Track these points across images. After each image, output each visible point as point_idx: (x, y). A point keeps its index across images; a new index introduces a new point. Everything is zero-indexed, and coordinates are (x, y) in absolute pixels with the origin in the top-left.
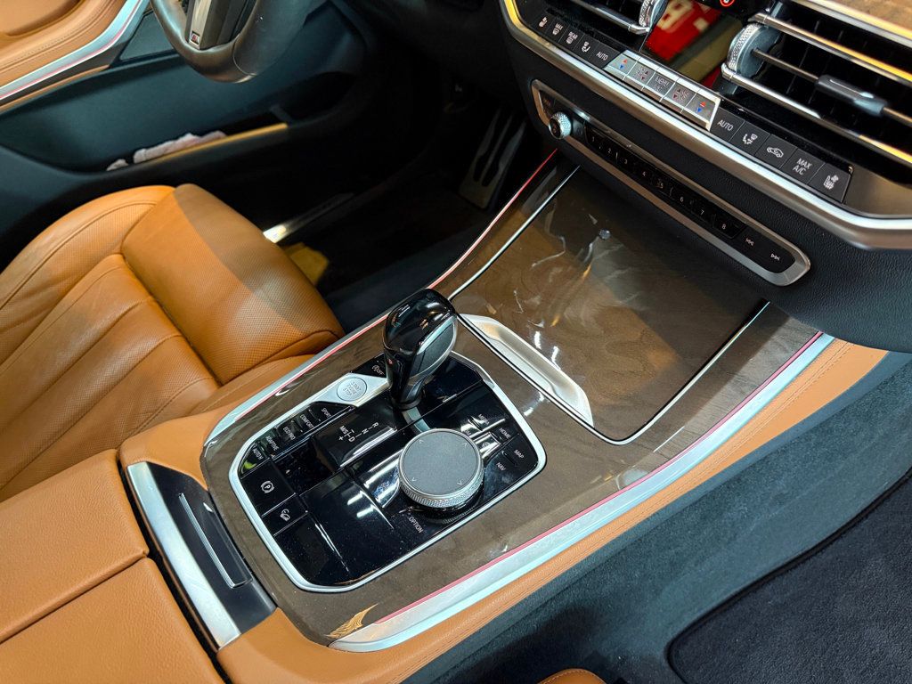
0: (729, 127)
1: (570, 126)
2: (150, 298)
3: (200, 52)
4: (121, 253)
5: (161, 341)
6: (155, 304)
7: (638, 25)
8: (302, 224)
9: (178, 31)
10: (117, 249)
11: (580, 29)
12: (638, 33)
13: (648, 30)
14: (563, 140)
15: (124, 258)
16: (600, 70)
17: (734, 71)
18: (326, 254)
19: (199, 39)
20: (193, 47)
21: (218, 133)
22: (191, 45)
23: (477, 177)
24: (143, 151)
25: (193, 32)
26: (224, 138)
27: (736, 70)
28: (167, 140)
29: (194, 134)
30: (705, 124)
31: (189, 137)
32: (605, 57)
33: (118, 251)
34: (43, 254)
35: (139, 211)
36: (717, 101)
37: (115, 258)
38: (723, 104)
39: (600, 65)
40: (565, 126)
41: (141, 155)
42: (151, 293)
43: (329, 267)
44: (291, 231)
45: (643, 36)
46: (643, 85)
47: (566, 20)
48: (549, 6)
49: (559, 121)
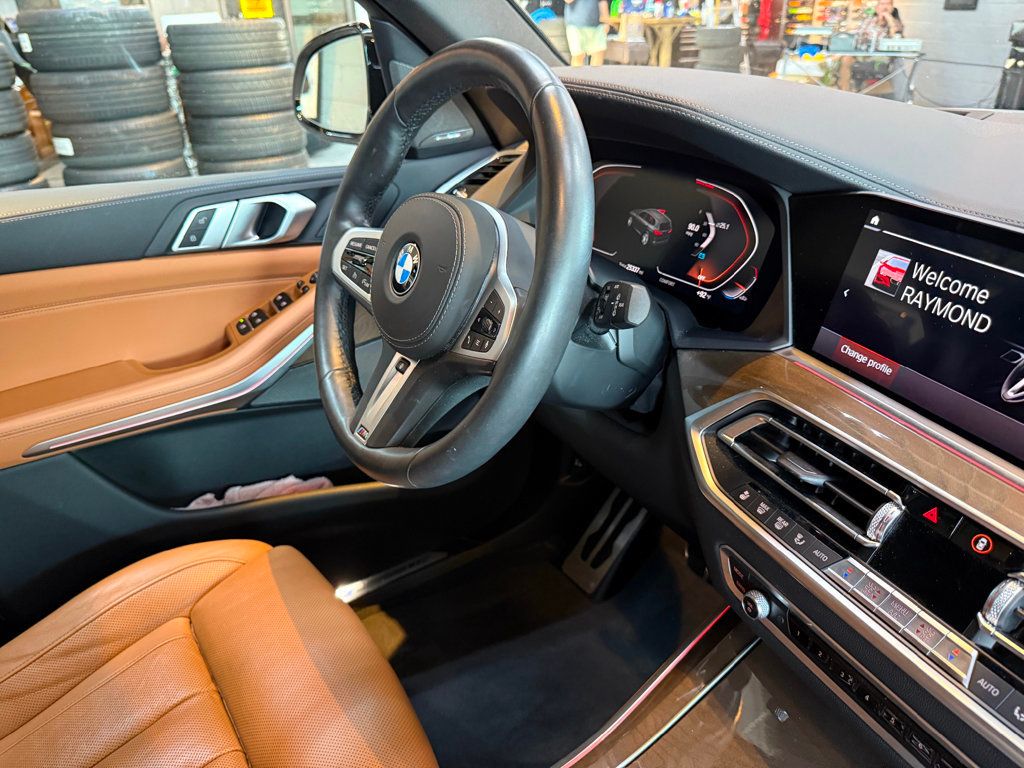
0: (995, 692)
1: (768, 609)
2: (212, 686)
3: (366, 449)
4: (190, 618)
5: (218, 754)
6: (216, 697)
7: (865, 535)
8: (384, 582)
9: (344, 421)
10: (186, 612)
11: (790, 517)
12: (866, 545)
13: (878, 545)
14: (759, 621)
15: (191, 622)
16: (818, 571)
17: (993, 625)
18: (405, 625)
19: (367, 435)
20: (358, 441)
21: (323, 480)
22: (356, 437)
23: (585, 556)
24: (237, 489)
25: (362, 426)
26: (329, 487)
27: (995, 624)
28: (267, 480)
29: (297, 477)
30: (962, 678)
31: (291, 480)
32: (825, 558)
33: (187, 614)
34: (100, 607)
35: (223, 569)
36: (974, 654)
37: (181, 623)
38: (980, 658)
39: (820, 566)
40: (763, 607)
41: (235, 493)
42: (213, 679)
43: (405, 644)
44: (371, 589)
45: (873, 549)
46: (876, 606)
47: (772, 501)
48: (752, 480)
49: (757, 601)
